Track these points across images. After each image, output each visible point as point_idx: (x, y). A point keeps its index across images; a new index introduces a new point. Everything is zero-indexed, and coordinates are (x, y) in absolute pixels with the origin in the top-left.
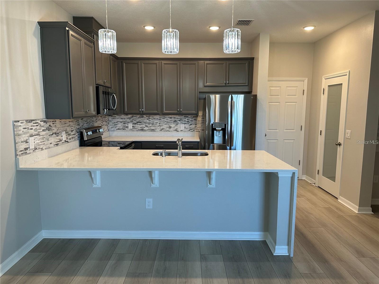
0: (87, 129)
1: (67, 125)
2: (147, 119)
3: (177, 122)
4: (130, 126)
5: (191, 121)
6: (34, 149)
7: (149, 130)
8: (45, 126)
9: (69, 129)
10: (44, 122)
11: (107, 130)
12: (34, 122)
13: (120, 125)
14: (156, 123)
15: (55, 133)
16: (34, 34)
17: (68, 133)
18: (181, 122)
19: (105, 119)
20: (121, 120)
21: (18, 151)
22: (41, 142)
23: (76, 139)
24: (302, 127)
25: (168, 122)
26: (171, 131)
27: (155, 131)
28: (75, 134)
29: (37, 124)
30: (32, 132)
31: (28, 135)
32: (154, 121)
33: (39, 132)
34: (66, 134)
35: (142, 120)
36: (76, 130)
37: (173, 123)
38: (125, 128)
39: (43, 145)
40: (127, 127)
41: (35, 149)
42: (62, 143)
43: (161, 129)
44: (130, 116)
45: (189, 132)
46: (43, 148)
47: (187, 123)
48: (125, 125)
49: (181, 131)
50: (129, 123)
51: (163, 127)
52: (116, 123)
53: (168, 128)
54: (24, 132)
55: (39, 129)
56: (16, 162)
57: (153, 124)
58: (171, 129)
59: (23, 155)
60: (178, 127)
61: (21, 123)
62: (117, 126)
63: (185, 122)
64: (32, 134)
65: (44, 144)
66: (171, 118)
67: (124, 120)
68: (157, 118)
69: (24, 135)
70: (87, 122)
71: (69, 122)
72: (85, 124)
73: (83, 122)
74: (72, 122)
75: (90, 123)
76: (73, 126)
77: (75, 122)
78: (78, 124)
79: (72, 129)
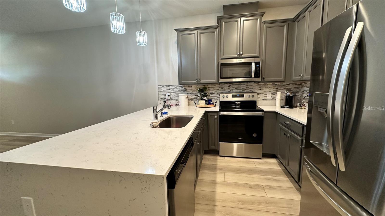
8: (180, 89)
15: (191, 93)
23: (217, 100)
29: (174, 88)
33: (175, 91)
36: (217, 93)
61: (162, 86)
69: (164, 92)
70: (240, 88)
71: (208, 88)
72: (235, 90)
73: (231, 88)
74: (212, 87)
75: (246, 90)
76: (213, 91)
77: (216, 88)
78: (222, 89)
79: (213, 92)
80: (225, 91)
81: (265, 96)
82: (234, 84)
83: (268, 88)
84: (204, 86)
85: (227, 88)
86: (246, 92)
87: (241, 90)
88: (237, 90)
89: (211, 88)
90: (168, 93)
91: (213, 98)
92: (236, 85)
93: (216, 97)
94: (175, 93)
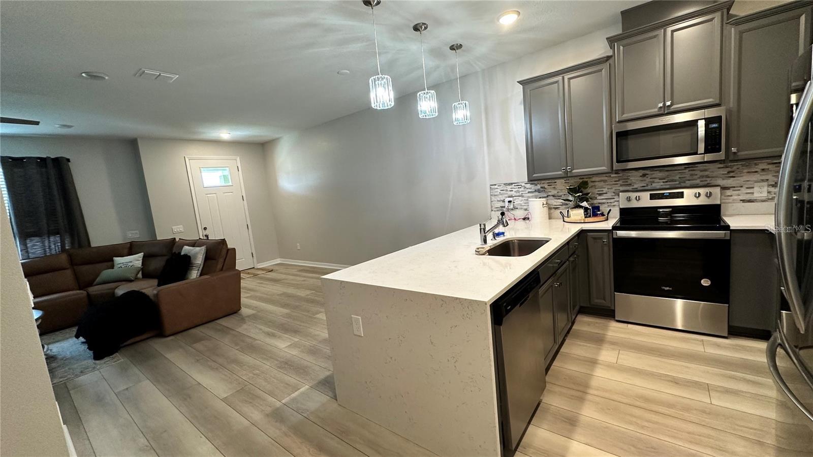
41: (514, 209)
55: (523, 191)
69: (500, 196)
70: (671, 178)
71: (592, 182)
72: (659, 182)
73: (648, 180)
74: (601, 181)
75: (689, 180)
76: (604, 188)
77: (611, 182)
78: (626, 183)
79: (603, 191)
80: (633, 186)
81: (747, 193)
82: (656, 171)
83: (756, 172)
84: (581, 181)
85: (637, 180)
86: (688, 185)
87: (676, 181)
88: (663, 182)
89: (598, 181)
90: (509, 197)
91: (604, 203)
92: (660, 171)
93: (612, 201)
94: (522, 196)
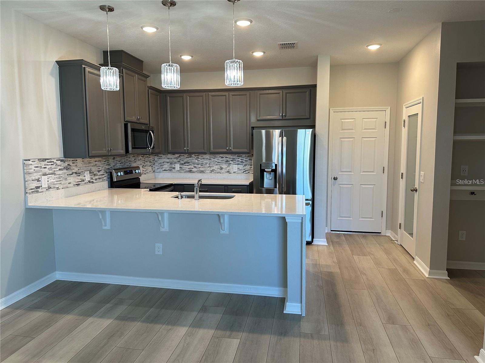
0: (117, 170)
1: (92, 164)
2: (196, 159)
3: (229, 163)
4: (177, 166)
5: (245, 161)
6: (47, 188)
7: (197, 171)
8: (62, 165)
9: (94, 169)
10: (62, 161)
11: (152, 172)
12: (49, 161)
13: (166, 166)
14: (206, 164)
15: (76, 173)
16: (52, 74)
17: (93, 173)
18: (234, 162)
19: (149, 159)
20: (168, 161)
21: (28, 189)
22: (57, 181)
23: (104, 180)
24: (385, 169)
25: (219, 162)
26: (223, 173)
27: (205, 173)
28: (104, 174)
29: (53, 163)
30: (47, 171)
31: (41, 174)
32: (203, 162)
33: (54, 171)
34: (91, 174)
35: (191, 160)
36: (104, 170)
37: (225, 163)
38: (171, 169)
39: (59, 185)
40: (174, 168)
41: (49, 188)
42: (85, 183)
43: (211, 170)
44: (177, 156)
45: (244, 174)
46: (59, 188)
47: (241, 163)
48: (172, 166)
49: (234, 172)
50: (176, 163)
51: (213, 168)
52: (163, 164)
53: (219, 170)
54: (36, 170)
55: (55, 168)
56: (25, 200)
57: (203, 165)
58: (223, 171)
59: (34, 193)
60: (231, 168)
61: (32, 162)
62: (163, 167)
63: (238, 163)
64: (46, 173)
65: (61, 183)
66: (222, 157)
67: (171, 161)
68: (207, 158)
